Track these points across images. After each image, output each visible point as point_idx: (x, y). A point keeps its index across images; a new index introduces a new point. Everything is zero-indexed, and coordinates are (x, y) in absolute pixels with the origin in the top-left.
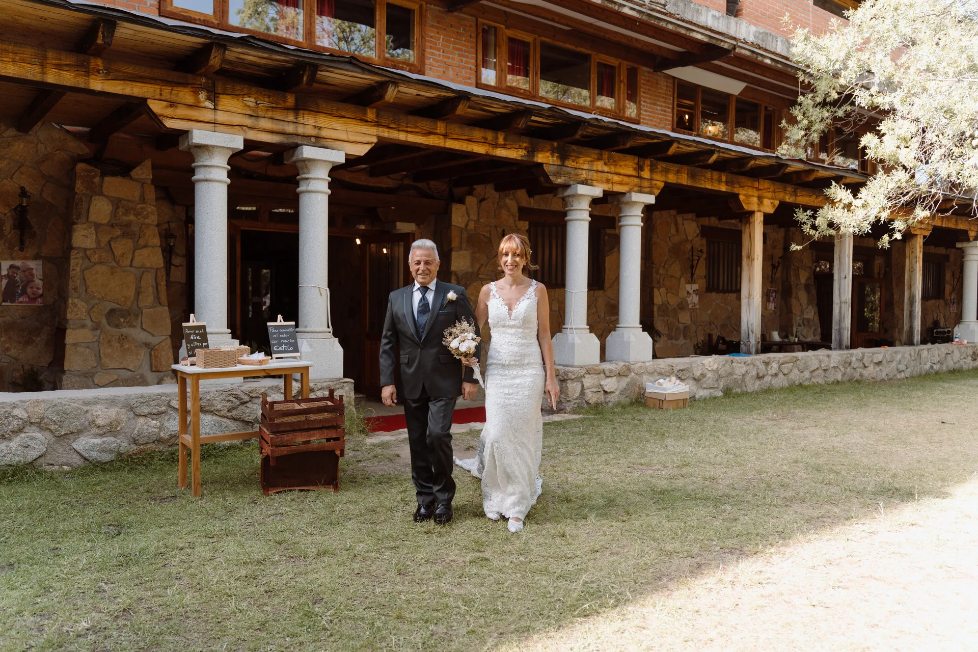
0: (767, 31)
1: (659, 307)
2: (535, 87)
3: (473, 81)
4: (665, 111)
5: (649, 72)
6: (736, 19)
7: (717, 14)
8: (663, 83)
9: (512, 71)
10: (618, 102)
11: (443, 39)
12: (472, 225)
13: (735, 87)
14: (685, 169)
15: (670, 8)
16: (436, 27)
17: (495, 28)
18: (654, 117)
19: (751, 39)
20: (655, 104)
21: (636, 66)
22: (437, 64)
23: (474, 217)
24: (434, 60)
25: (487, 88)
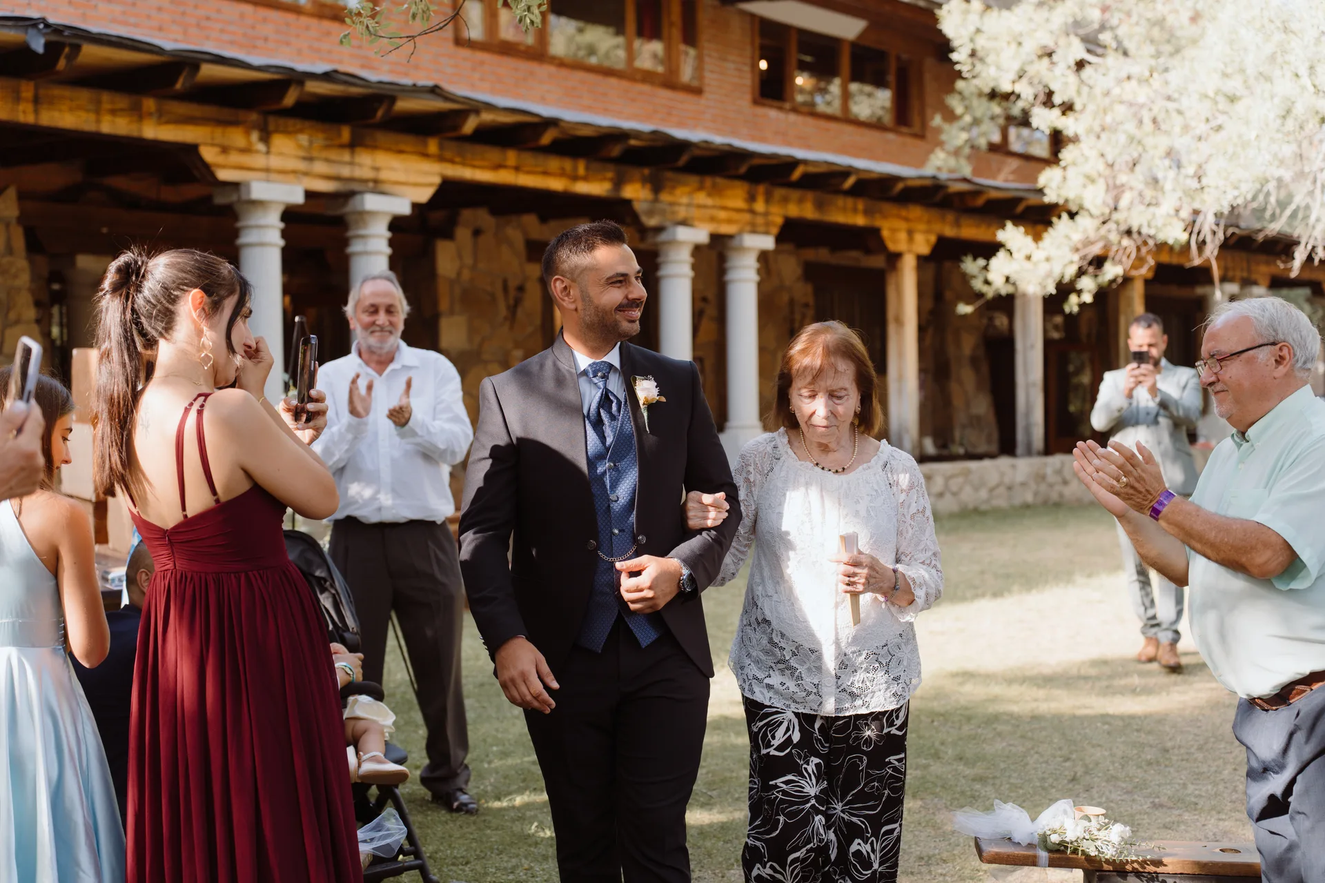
2: (542, 38)
3: (449, 31)
4: (741, 70)
5: (717, 8)
8: (736, 24)
10: (668, 60)
12: (466, 274)
13: (846, 27)
14: (810, 195)
18: (723, 81)
20: (726, 60)
23: (469, 261)
25: (471, 45)
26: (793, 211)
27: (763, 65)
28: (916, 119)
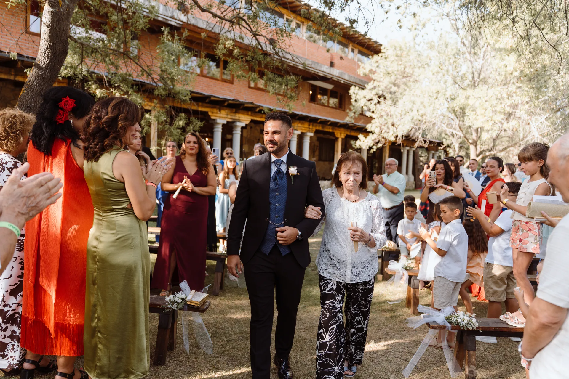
0: (343, 72)
2: (266, 87)
3: (247, 86)
4: (307, 95)
5: (302, 81)
6: (333, 68)
7: (327, 67)
8: (307, 85)
12: (249, 136)
13: (330, 87)
14: (321, 125)
15: (313, 66)
19: (337, 75)
20: (303, 93)
25: (252, 88)
26: (317, 128)
27: (311, 92)
28: (343, 107)
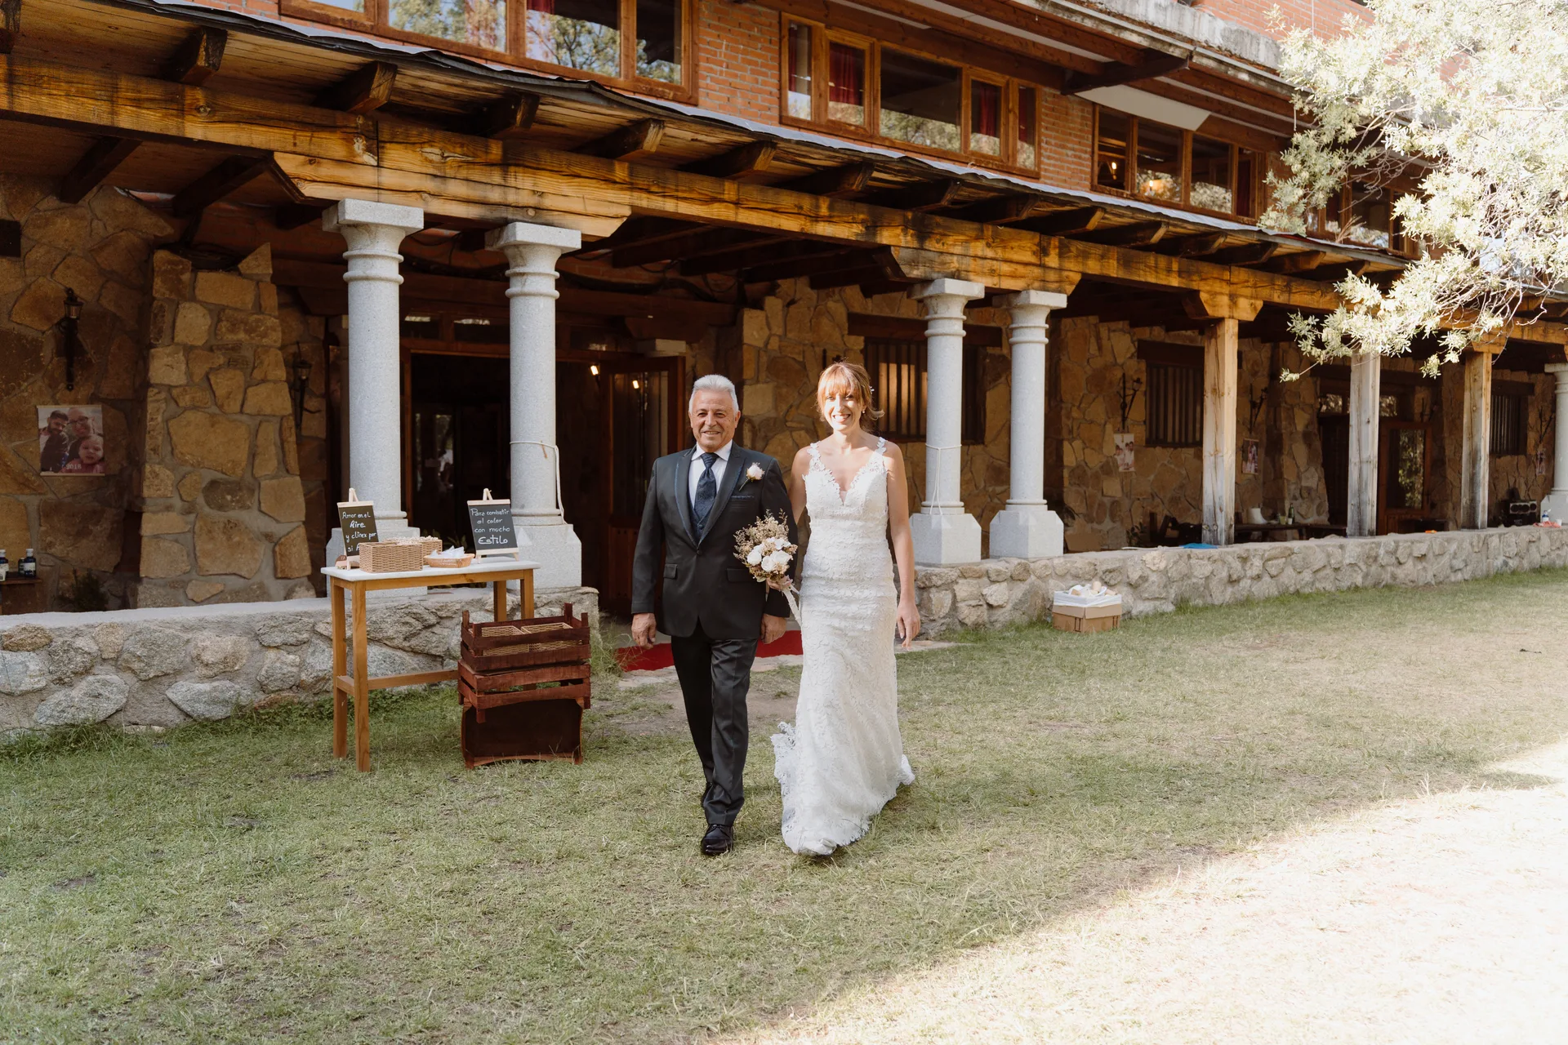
0: (1245, 29)
1: (1072, 471)
2: (873, 121)
3: (775, 113)
4: (1080, 158)
5: (1054, 96)
6: (1193, 9)
7: (1164, 2)
8: (1076, 112)
9: (837, 96)
10: (1005, 144)
11: (727, 46)
12: (774, 344)
13: (1190, 118)
14: (1114, 251)
16: (717, 28)
17: (810, 28)
18: (1062, 167)
19: (1217, 41)
20: (1064, 147)
21: (1033, 85)
22: (717, 87)
23: (778, 330)
24: (712, 79)
